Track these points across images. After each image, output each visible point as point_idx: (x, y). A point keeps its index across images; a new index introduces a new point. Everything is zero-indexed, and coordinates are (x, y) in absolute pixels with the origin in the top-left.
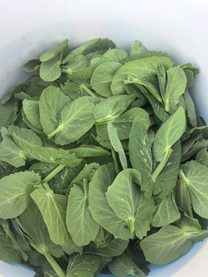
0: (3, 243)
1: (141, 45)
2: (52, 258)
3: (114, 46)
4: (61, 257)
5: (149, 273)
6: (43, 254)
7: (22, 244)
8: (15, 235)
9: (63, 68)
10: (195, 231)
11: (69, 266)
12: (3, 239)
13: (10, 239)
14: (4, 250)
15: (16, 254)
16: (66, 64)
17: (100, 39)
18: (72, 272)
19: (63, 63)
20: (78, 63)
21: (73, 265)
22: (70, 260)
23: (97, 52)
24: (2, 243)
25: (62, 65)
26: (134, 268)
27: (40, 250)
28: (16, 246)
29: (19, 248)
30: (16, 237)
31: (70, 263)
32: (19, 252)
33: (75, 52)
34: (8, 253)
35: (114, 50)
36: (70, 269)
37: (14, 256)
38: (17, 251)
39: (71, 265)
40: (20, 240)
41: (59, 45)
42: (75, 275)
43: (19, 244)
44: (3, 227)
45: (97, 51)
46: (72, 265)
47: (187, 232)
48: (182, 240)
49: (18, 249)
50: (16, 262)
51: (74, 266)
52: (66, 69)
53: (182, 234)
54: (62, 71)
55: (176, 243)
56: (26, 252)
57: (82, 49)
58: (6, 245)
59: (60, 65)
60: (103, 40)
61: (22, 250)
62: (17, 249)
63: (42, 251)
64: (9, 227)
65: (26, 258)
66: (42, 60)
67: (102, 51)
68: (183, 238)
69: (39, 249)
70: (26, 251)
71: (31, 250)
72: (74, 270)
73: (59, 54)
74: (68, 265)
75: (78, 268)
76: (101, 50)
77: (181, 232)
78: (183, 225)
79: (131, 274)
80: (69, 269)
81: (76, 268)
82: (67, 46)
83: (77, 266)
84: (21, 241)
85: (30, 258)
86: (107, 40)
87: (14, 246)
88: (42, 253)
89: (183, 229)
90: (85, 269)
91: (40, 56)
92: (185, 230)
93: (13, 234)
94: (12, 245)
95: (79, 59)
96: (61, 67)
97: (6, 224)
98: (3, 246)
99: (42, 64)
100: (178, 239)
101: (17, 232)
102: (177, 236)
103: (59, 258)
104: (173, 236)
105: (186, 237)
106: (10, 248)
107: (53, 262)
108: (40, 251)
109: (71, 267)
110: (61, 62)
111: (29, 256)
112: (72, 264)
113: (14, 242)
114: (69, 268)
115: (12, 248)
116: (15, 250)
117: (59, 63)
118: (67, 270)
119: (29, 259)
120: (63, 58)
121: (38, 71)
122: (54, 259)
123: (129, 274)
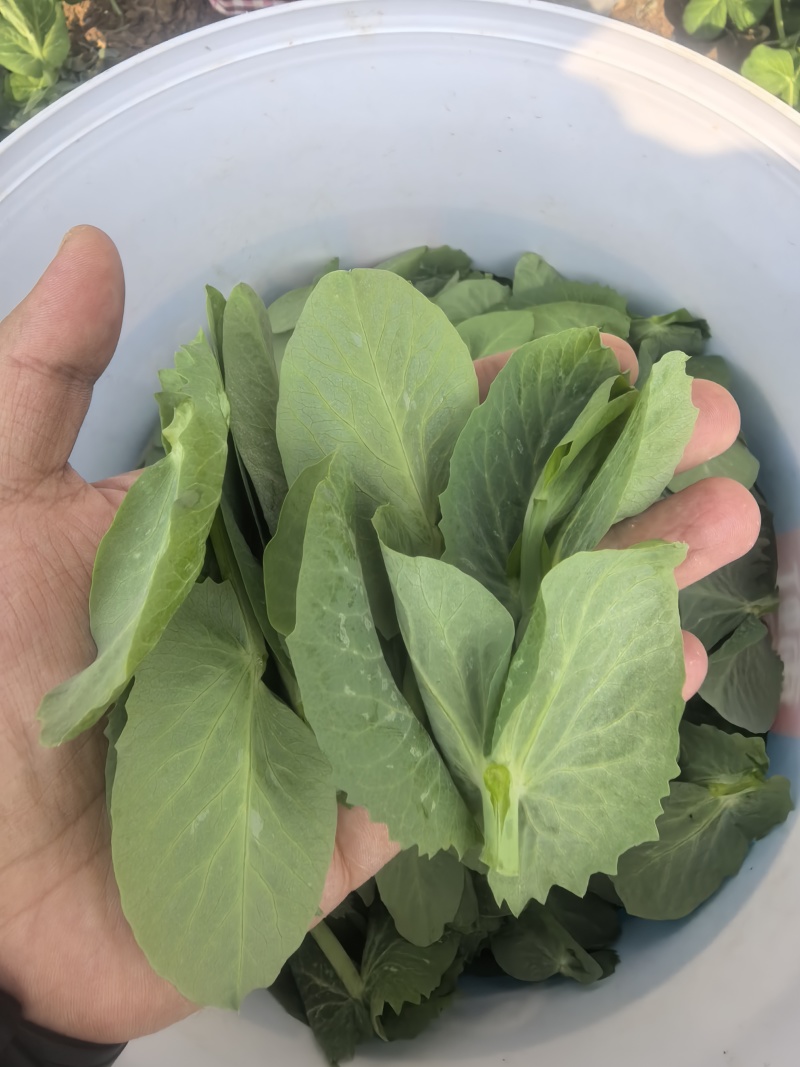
1: (541, 262)
10: (747, 786)
11: (368, 944)
17: (427, 249)
18: (377, 962)
21: (381, 942)
22: (373, 926)
26: (569, 950)
31: (371, 933)
35: (467, 284)
36: (373, 952)
39: (374, 941)
42: (388, 972)
45: (422, 280)
46: (377, 943)
47: (727, 794)
48: (717, 823)
51: (383, 946)
53: (716, 802)
55: (704, 834)
67: (434, 279)
68: (719, 816)
72: (386, 955)
75: (395, 952)
76: (431, 276)
77: (709, 798)
78: (710, 775)
79: (562, 971)
80: (369, 956)
81: (388, 952)
83: (393, 945)
86: (446, 250)
89: (715, 785)
90: (416, 958)
92: (721, 789)
100: (705, 823)
102: (703, 812)
104: (691, 816)
105: (727, 812)
109: (375, 948)
112: (379, 938)
114: (370, 952)
123: (556, 971)
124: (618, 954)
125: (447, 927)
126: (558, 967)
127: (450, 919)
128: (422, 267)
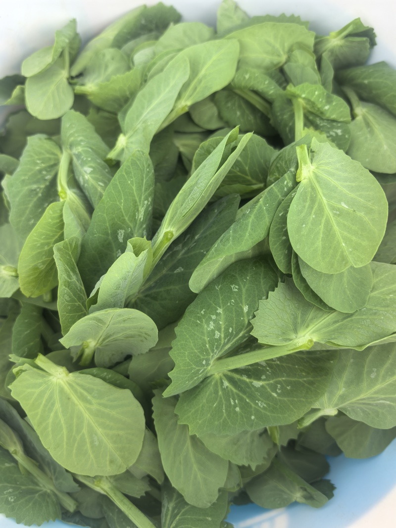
0: (17, 484)
2: (126, 501)
3: (178, 18)
4: (144, 495)
5: (335, 492)
6: (105, 493)
7: (56, 479)
8: (38, 464)
9: (75, 84)
11: (164, 511)
12: (15, 476)
13: (29, 473)
14: (21, 501)
15: (47, 502)
16: (80, 75)
17: (145, 6)
18: (174, 525)
19: (74, 73)
20: (106, 67)
21: (174, 509)
22: (165, 496)
23: (143, 37)
24: (13, 485)
25: (72, 78)
26: (302, 488)
27: (98, 486)
28: (46, 486)
29: (52, 488)
30: (41, 468)
31: (165, 502)
32: (53, 497)
33: (95, 44)
34: (30, 504)
35: (180, 26)
36: (169, 517)
37: (44, 508)
38: (49, 496)
39: (168, 508)
40: (50, 471)
41: (59, 33)
43: (51, 479)
44: (11, 452)
45: (144, 33)
46: (170, 508)
49: (51, 490)
50: (51, 519)
51: (176, 511)
52: (83, 85)
54: (75, 91)
56: (69, 494)
57: (110, 35)
58: (23, 487)
59: (68, 79)
60: (154, 8)
61: (61, 491)
62: (49, 491)
63: (102, 489)
64: (22, 449)
65: (71, 506)
66: (27, 71)
67: (153, 33)
69: (96, 485)
70: (68, 491)
71: (80, 488)
72: (179, 519)
73: (62, 55)
74: (163, 509)
75: (186, 516)
76: (151, 31)
79: (298, 500)
81: (181, 516)
82: (77, 35)
83: (183, 511)
84: (55, 472)
85: (79, 504)
87: (41, 485)
88: (102, 492)
90: (201, 518)
91: (19, 66)
93: (34, 462)
94: (37, 485)
95: (108, 57)
96: (70, 84)
97: (15, 443)
98: (17, 493)
99: (27, 82)
101: (41, 456)
103: (142, 497)
106: (33, 492)
107: (130, 509)
108: (98, 489)
109: (170, 513)
110: (70, 72)
111: (76, 500)
112: (171, 505)
113: (39, 479)
114: (166, 515)
115: (37, 492)
116: (45, 495)
117: (64, 74)
118: (163, 521)
119: (77, 507)
120: (72, 62)
121: (22, 99)
122: (130, 502)
123: (294, 500)
124: (332, 482)
125: (220, 490)
126: (295, 498)
127: (222, 485)
128: (143, 22)
